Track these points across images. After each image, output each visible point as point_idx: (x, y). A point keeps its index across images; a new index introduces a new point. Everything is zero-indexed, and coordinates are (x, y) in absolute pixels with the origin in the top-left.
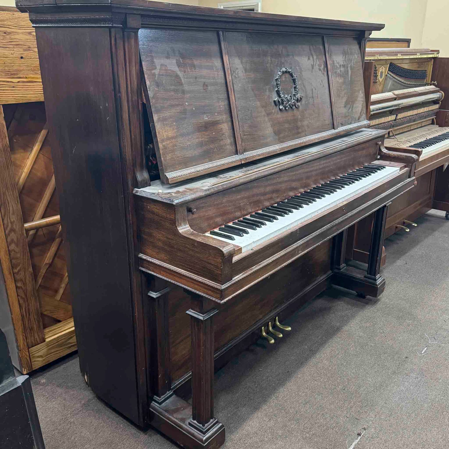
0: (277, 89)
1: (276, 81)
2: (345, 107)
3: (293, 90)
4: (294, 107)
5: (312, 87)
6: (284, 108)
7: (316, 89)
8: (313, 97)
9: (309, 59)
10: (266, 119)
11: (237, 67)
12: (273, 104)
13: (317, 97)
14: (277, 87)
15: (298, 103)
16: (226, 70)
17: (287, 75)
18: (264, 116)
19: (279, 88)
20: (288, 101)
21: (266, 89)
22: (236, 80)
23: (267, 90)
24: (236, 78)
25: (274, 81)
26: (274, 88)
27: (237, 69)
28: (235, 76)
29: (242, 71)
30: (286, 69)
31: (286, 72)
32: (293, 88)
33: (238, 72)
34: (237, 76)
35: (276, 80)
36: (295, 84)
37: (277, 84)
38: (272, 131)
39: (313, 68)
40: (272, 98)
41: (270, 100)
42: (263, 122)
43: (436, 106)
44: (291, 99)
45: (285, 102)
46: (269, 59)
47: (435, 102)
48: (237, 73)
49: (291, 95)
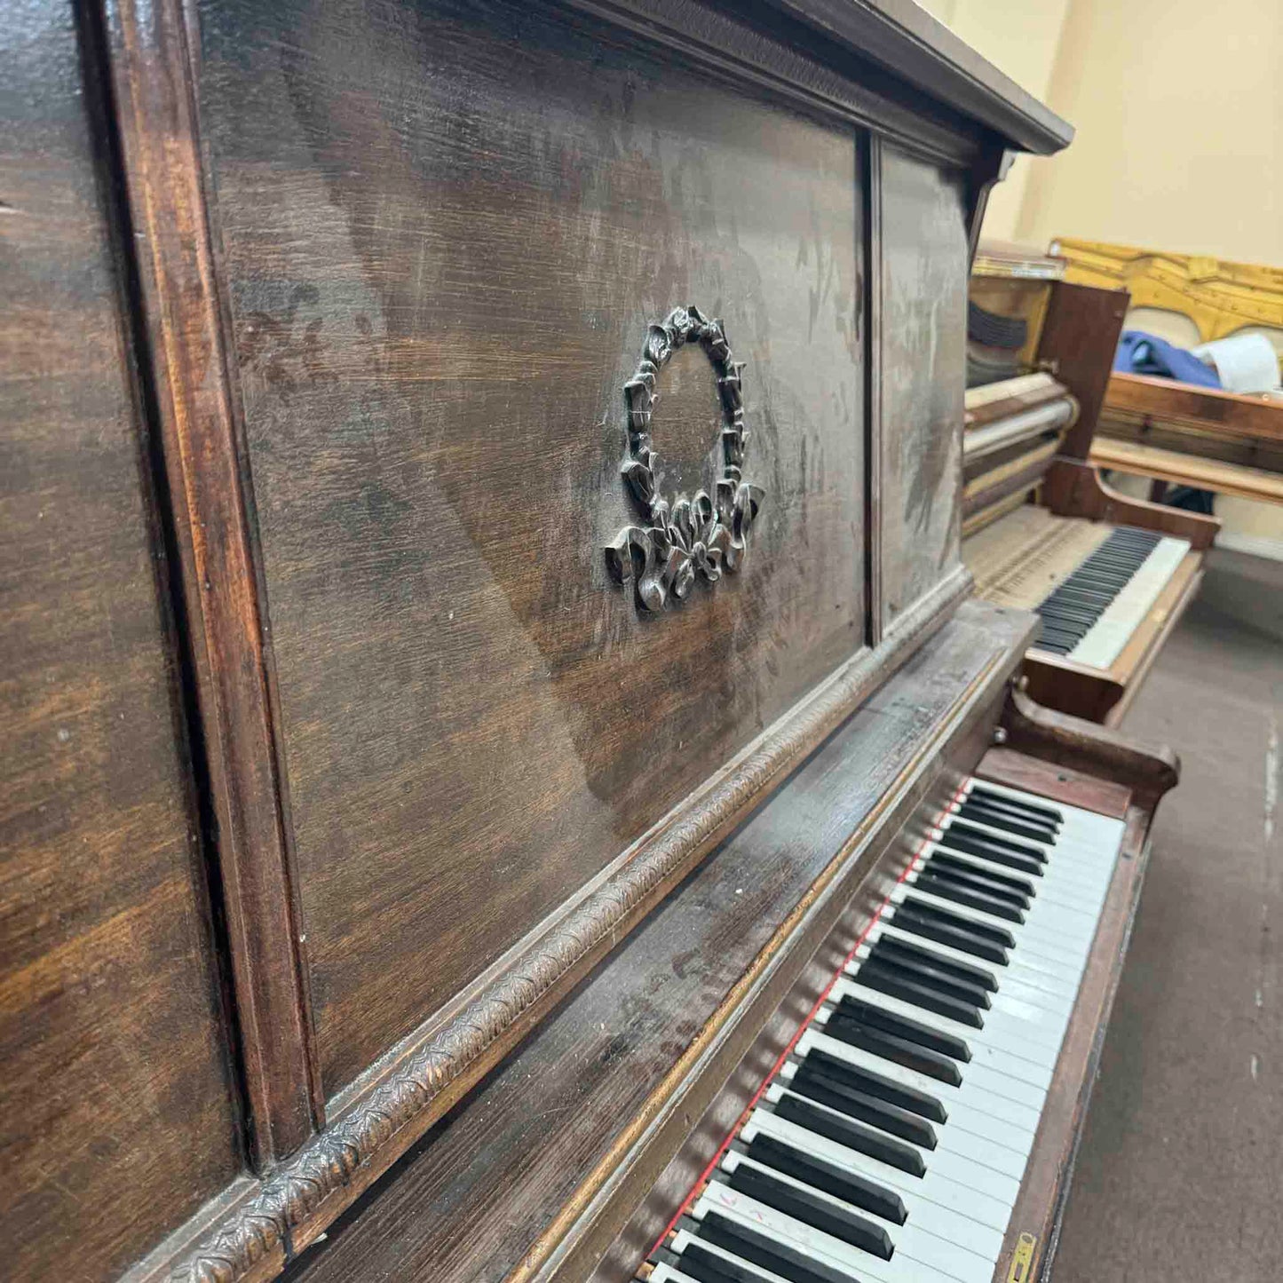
0: (628, 464)
1: (630, 406)
2: (908, 516)
3: (721, 455)
4: (718, 569)
5: (806, 431)
6: (662, 593)
7: (816, 439)
8: (802, 491)
9: (802, 258)
10: (547, 702)
11: (308, 273)
12: (599, 576)
13: (821, 483)
14: (635, 446)
15: (738, 537)
16: (157, 304)
17: (696, 360)
18: (533, 683)
19: (645, 458)
20: (691, 534)
21: (558, 472)
22: (281, 414)
23: (568, 480)
24: (291, 387)
25: (619, 402)
26: (613, 458)
27: (306, 293)
28: (275, 374)
29: (362, 322)
30: (693, 313)
31: (692, 336)
32: (720, 440)
33: (317, 324)
34: (296, 368)
35: (632, 395)
36: (730, 420)
37: (634, 428)
38: (583, 782)
39: (814, 312)
40: (594, 531)
41: (584, 551)
42: (523, 741)
43: (1050, 448)
44: (707, 518)
45: (674, 548)
46: (595, 227)
47: (1049, 434)
48: (298, 334)
49: (708, 489)
